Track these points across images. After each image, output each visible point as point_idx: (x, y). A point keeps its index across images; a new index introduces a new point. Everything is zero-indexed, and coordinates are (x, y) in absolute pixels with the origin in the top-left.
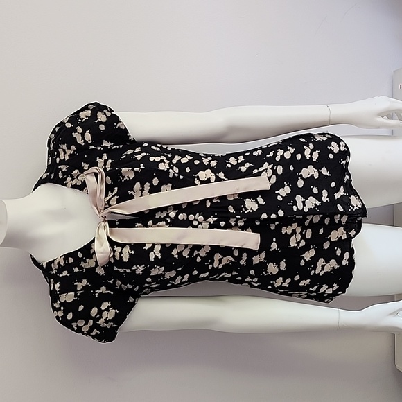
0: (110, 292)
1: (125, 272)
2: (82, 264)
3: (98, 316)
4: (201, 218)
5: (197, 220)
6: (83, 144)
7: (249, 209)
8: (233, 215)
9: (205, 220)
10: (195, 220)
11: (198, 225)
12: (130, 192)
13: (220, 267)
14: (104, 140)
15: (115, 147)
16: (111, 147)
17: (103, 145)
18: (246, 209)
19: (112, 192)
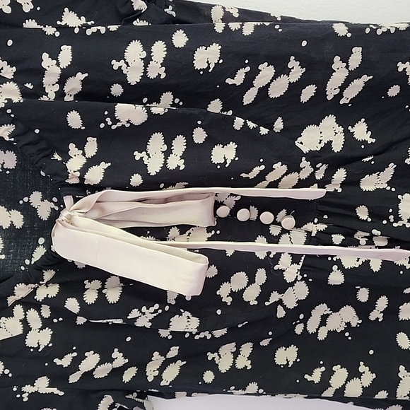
0: (55, 391)
4: (289, 222)
5: (279, 224)
6: (8, 10)
8: (364, 226)
9: (298, 226)
10: (275, 223)
11: (280, 235)
12: (138, 155)
13: (322, 335)
14: (66, 9)
15: (94, 29)
16: (83, 28)
17: (63, 23)
18: (398, 219)
19: (81, 146)
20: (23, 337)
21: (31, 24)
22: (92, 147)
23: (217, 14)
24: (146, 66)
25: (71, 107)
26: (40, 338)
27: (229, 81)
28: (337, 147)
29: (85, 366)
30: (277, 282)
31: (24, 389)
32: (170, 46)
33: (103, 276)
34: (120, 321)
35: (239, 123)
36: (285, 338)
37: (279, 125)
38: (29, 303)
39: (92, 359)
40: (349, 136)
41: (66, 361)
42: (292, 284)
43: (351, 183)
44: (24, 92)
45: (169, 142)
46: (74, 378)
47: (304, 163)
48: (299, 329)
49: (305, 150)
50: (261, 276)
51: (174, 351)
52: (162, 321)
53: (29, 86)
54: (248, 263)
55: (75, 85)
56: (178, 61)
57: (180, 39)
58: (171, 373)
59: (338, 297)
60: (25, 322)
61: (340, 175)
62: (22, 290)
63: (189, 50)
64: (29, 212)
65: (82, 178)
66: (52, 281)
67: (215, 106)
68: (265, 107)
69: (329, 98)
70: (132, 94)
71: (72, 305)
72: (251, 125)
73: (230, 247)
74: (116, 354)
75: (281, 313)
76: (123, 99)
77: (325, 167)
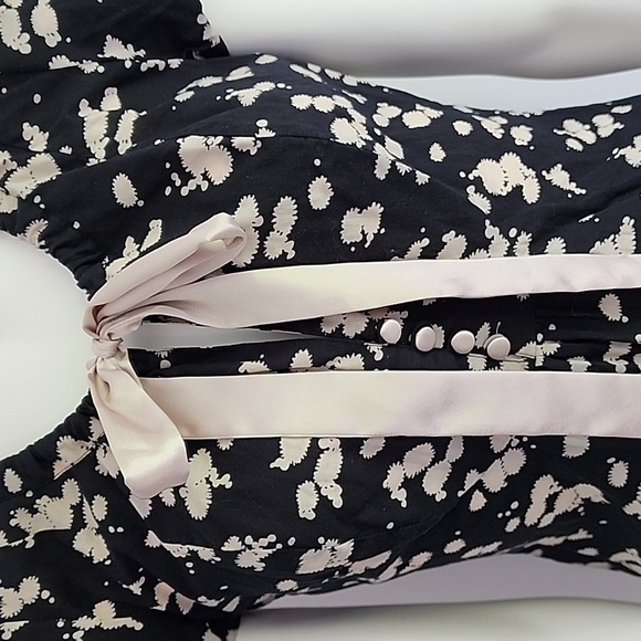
0: (129, 622)
1: (193, 556)
2: (21, 518)
5: (481, 351)
6: (27, 50)
10: (475, 350)
14: (109, 37)
15: (151, 63)
17: (107, 56)
31: (76, 624)
53: (67, 150)
62: (69, 450)
72: (402, 168)
77: (525, 238)
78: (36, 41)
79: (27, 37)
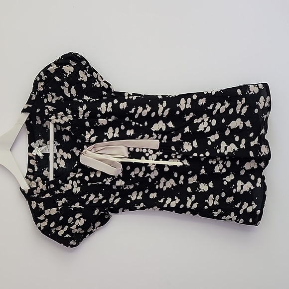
0: (82, 207)
2: (62, 188)
3: (73, 223)
4: (151, 152)
6: (69, 96)
7: (186, 149)
8: (174, 152)
9: (154, 153)
10: (147, 152)
11: (149, 156)
12: (105, 134)
13: (165, 189)
14: (85, 95)
15: (92, 100)
16: (89, 100)
17: (84, 99)
18: (184, 150)
19: (89, 132)
20: (72, 189)
21: (76, 99)
22: (92, 132)
23: (126, 95)
24: (106, 108)
25: (86, 120)
26: (77, 190)
27: (130, 112)
28: (164, 129)
29: (91, 198)
30: (148, 170)
31: (72, 206)
32: (113, 103)
33: (96, 171)
34: (100, 183)
35: (134, 123)
36: (152, 190)
37: (146, 124)
38: (74, 179)
39: (92, 197)
40: (167, 126)
41: (84, 197)
42: (153, 171)
43: (169, 139)
44: (73, 117)
45: (114, 129)
46: (87, 203)
47: (154, 134)
48: (157, 187)
49: (154, 130)
50: (144, 169)
51: (117, 194)
52: (113, 182)
53: (75, 115)
54: (140, 165)
55: (87, 114)
56: (115, 107)
57: (116, 101)
58: (117, 201)
59: (168, 176)
60: (72, 185)
61: (165, 137)
62: (72, 175)
63: (118, 104)
64: (73, 154)
65: (89, 140)
66: (81, 172)
67: (127, 119)
68: (141, 119)
69: (160, 115)
70: (103, 116)
71: (87, 178)
72: (137, 124)
73: (134, 160)
74: (100, 195)
75: (150, 180)
76: (100, 118)
77: (160, 135)
78: (71, 95)
79: (69, 94)
